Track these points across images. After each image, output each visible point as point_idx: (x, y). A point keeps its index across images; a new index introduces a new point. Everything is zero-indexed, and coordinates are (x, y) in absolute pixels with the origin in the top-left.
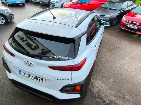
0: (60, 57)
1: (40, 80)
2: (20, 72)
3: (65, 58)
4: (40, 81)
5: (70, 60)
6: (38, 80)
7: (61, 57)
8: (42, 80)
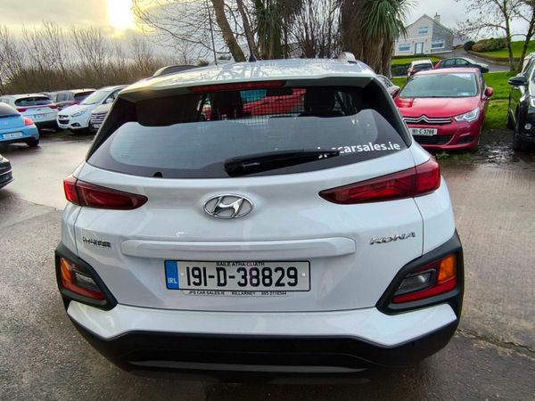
0: (356, 149)
1: (286, 280)
2: (171, 280)
3: (377, 147)
4: (283, 285)
5: (395, 151)
6: (273, 287)
7: (363, 147)
8: (293, 281)
